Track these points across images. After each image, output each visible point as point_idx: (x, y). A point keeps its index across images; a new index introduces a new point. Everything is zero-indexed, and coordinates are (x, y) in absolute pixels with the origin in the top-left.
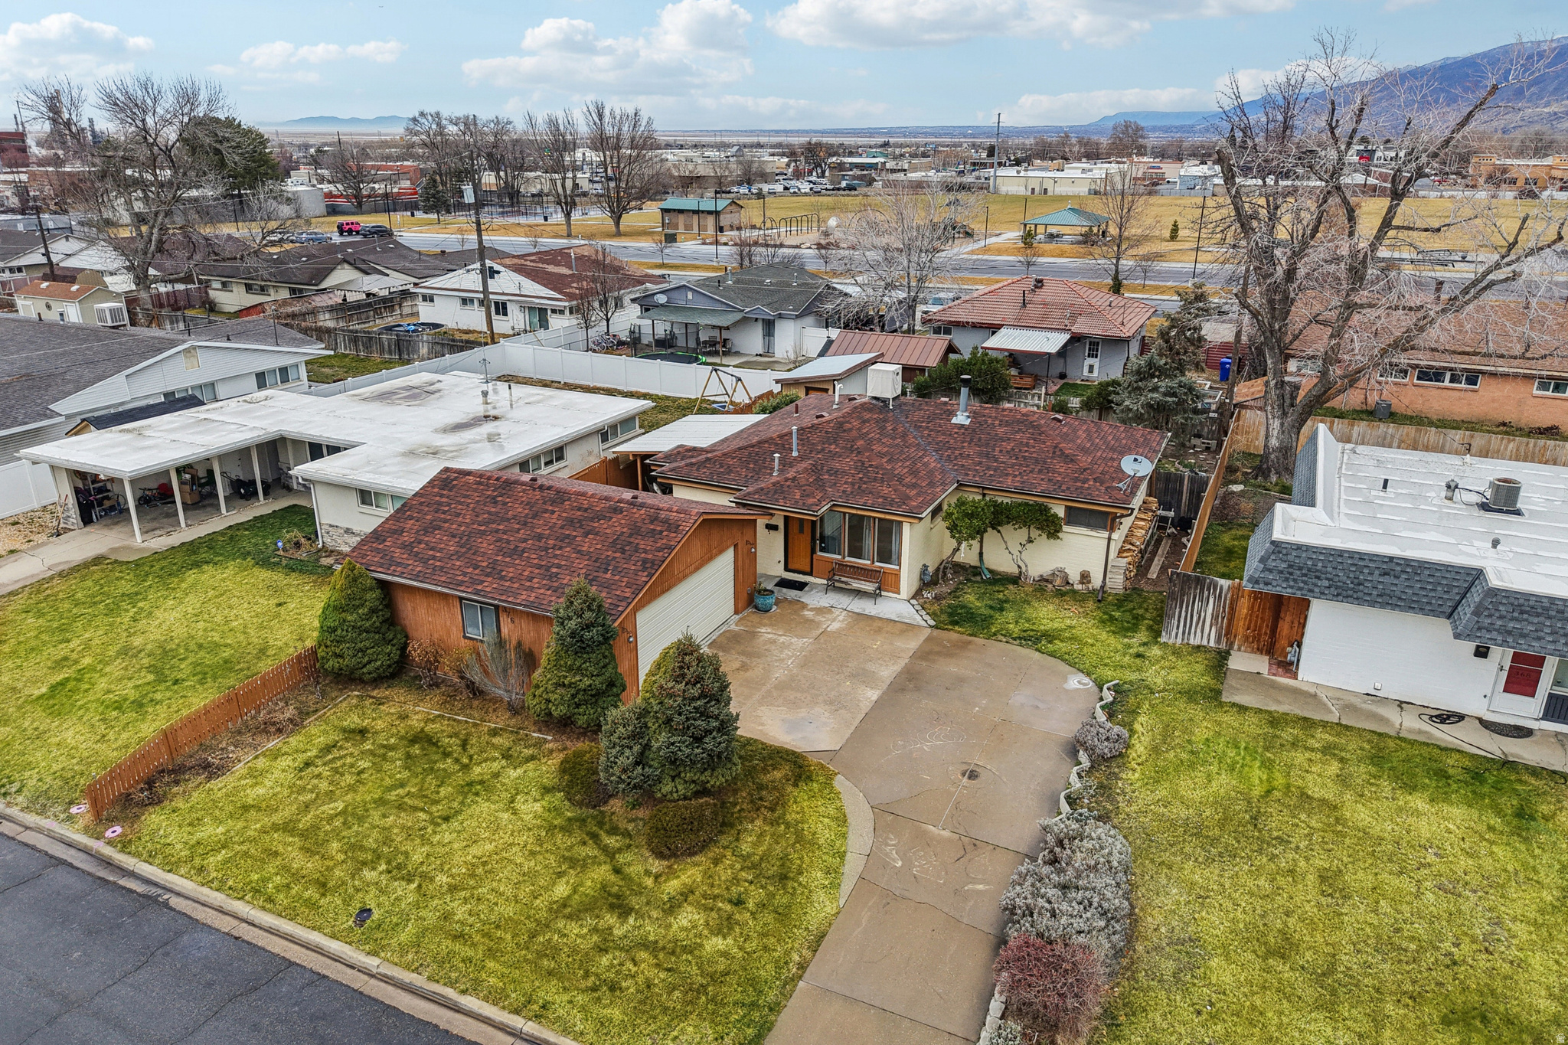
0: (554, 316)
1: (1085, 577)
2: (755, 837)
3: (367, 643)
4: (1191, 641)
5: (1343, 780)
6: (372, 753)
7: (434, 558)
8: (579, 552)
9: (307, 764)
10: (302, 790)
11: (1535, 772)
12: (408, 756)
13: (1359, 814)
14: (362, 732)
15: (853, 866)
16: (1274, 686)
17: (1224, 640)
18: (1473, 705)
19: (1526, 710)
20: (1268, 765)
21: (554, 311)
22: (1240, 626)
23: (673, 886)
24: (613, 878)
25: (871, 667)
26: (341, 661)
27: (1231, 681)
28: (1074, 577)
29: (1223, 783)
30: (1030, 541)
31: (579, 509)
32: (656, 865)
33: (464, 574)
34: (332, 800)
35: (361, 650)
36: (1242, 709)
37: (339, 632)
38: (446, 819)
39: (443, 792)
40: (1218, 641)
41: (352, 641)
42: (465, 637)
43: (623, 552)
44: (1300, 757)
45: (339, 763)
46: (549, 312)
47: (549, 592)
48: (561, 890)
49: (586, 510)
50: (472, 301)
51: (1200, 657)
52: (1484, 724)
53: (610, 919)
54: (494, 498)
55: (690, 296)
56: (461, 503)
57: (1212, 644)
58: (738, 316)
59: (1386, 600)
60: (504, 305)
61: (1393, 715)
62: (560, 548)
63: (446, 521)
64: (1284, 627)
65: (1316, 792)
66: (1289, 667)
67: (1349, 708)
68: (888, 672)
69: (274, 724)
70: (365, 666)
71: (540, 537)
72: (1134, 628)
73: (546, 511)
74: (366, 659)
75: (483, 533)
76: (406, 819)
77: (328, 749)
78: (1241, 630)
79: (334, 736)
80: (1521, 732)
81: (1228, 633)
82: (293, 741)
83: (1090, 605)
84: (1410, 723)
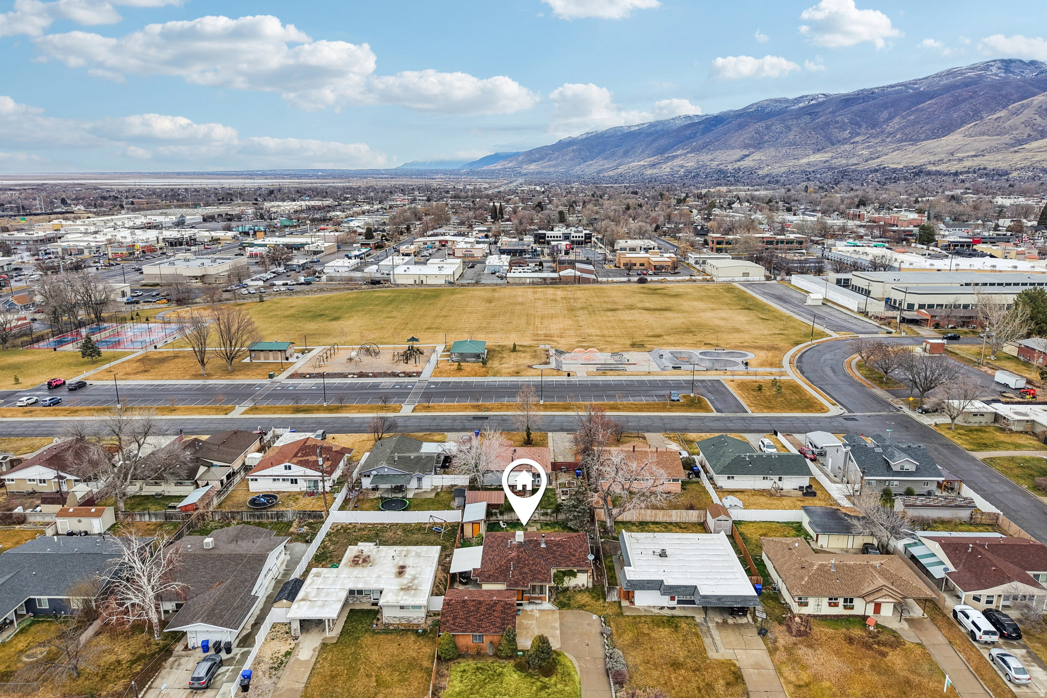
1: (583, 585)
2: (559, 669)
4: (613, 600)
5: (649, 628)
9: (461, 680)
11: (677, 617)
12: (481, 672)
13: (653, 635)
15: (578, 669)
16: (632, 608)
17: (620, 599)
18: (666, 605)
19: (674, 603)
20: (636, 628)
22: (622, 595)
23: (553, 681)
24: (541, 683)
25: (553, 624)
27: (624, 609)
28: (581, 585)
29: (631, 634)
30: (570, 578)
31: (487, 605)
32: (547, 679)
36: (628, 616)
38: (501, 682)
39: (496, 678)
42: (473, 641)
44: (641, 625)
46: (319, 482)
48: (535, 688)
51: (616, 604)
52: (668, 608)
53: (547, 690)
54: (464, 606)
55: (386, 470)
56: (456, 608)
57: (617, 600)
58: (410, 478)
59: (649, 588)
61: (652, 609)
63: (456, 615)
64: (630, 594)
65: (645, 632)
66: (632, 603)
67: (646, 610)
68: (557, 625)
69: (444, 674)
72: (599, 599)
78: (622, 597)
79: (459, 673)
80: (674, 608)
81: (620, 597)
82: (452, 677)
83: (587, 593)
84: (656, 611)
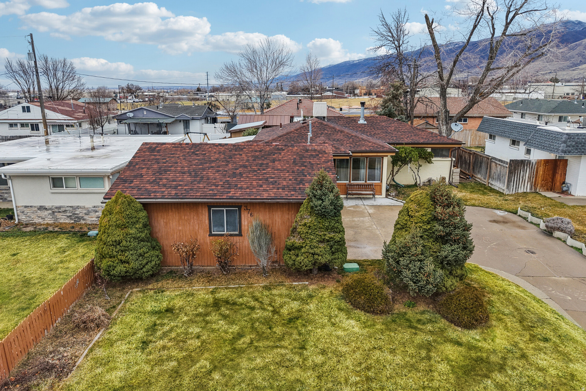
0: (67, 128)
1: (442, 179)
2: (499, 303)
3: (145, 249)
4: (519, 191)
6: (191, 321)
7: (180, 185)
8: (278, 170)
9: (145, 343)
10: (160, 362)
12: (225, 317)
14: (169, 310)
15: (553, 305)
17: (533, 187)
21: (68, 126)
22: (540, 179)
23: (502, 342)
24: (460, 349)
26: (127, 265)
27: (558, 200)
28: (438, 180)
30: (420, 166)
31: (256, 151)
32: (475, 334)
33: (212, 190)
34: (194, 362)
35: (141, 255)
37: (124, 243)
38: (303, 348)
40: (531, 189)
41: (135, 249)
42: (211, 235)
43: (306, 166)
45: (173, 335)
46: (65, 127)
47: (280, 190)
48: (442, 368)
49: (260, 151)
50: (16, 125)
54: (193, 153)
55: (145, 113)
56: (173, 157)
57: (528, 191)
58: (173, 119)
60: (37, 125)
62: (264, 170)
63: (171, 166)
64: (558, 177)
69: (92, 321)
70: (144, 266)
71: (245, 166)
73: (236, 155)
74: (145, 261)
75: (204, 169)
76: (269, 357)
77: (152, 328)
78: (540, 182)
79: (149, 320)
81: (534, 185)
82: (116, 329)
